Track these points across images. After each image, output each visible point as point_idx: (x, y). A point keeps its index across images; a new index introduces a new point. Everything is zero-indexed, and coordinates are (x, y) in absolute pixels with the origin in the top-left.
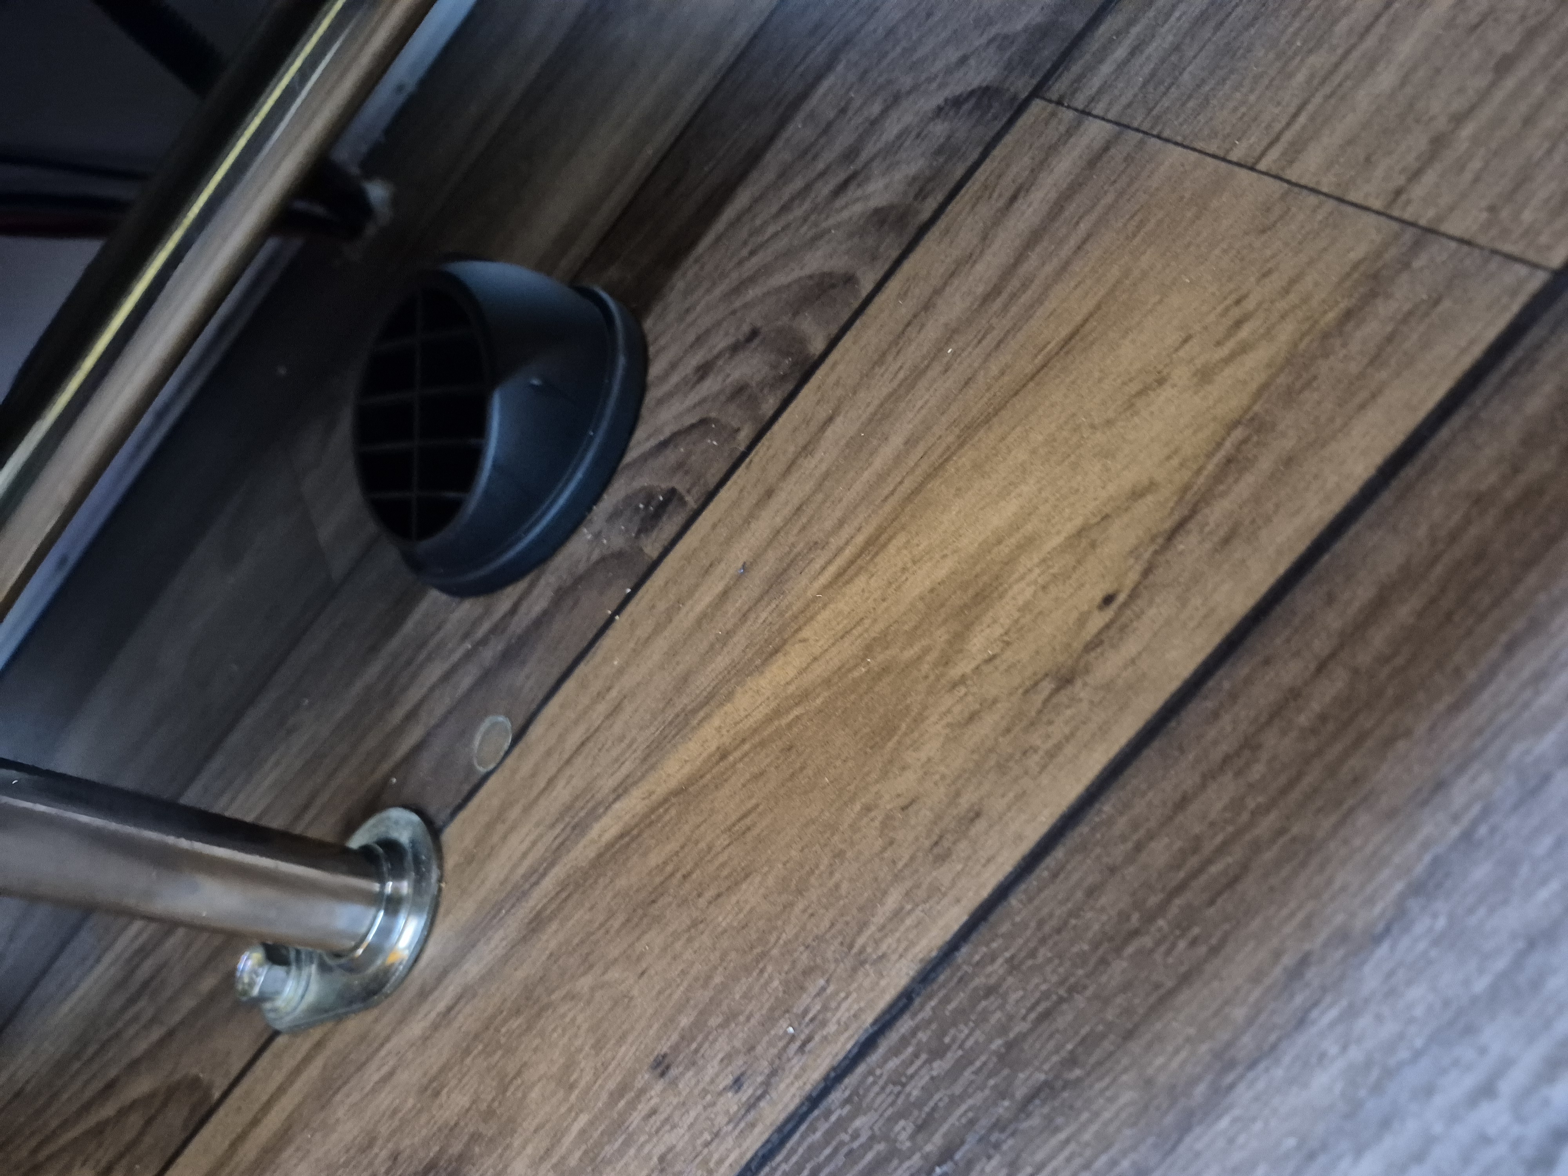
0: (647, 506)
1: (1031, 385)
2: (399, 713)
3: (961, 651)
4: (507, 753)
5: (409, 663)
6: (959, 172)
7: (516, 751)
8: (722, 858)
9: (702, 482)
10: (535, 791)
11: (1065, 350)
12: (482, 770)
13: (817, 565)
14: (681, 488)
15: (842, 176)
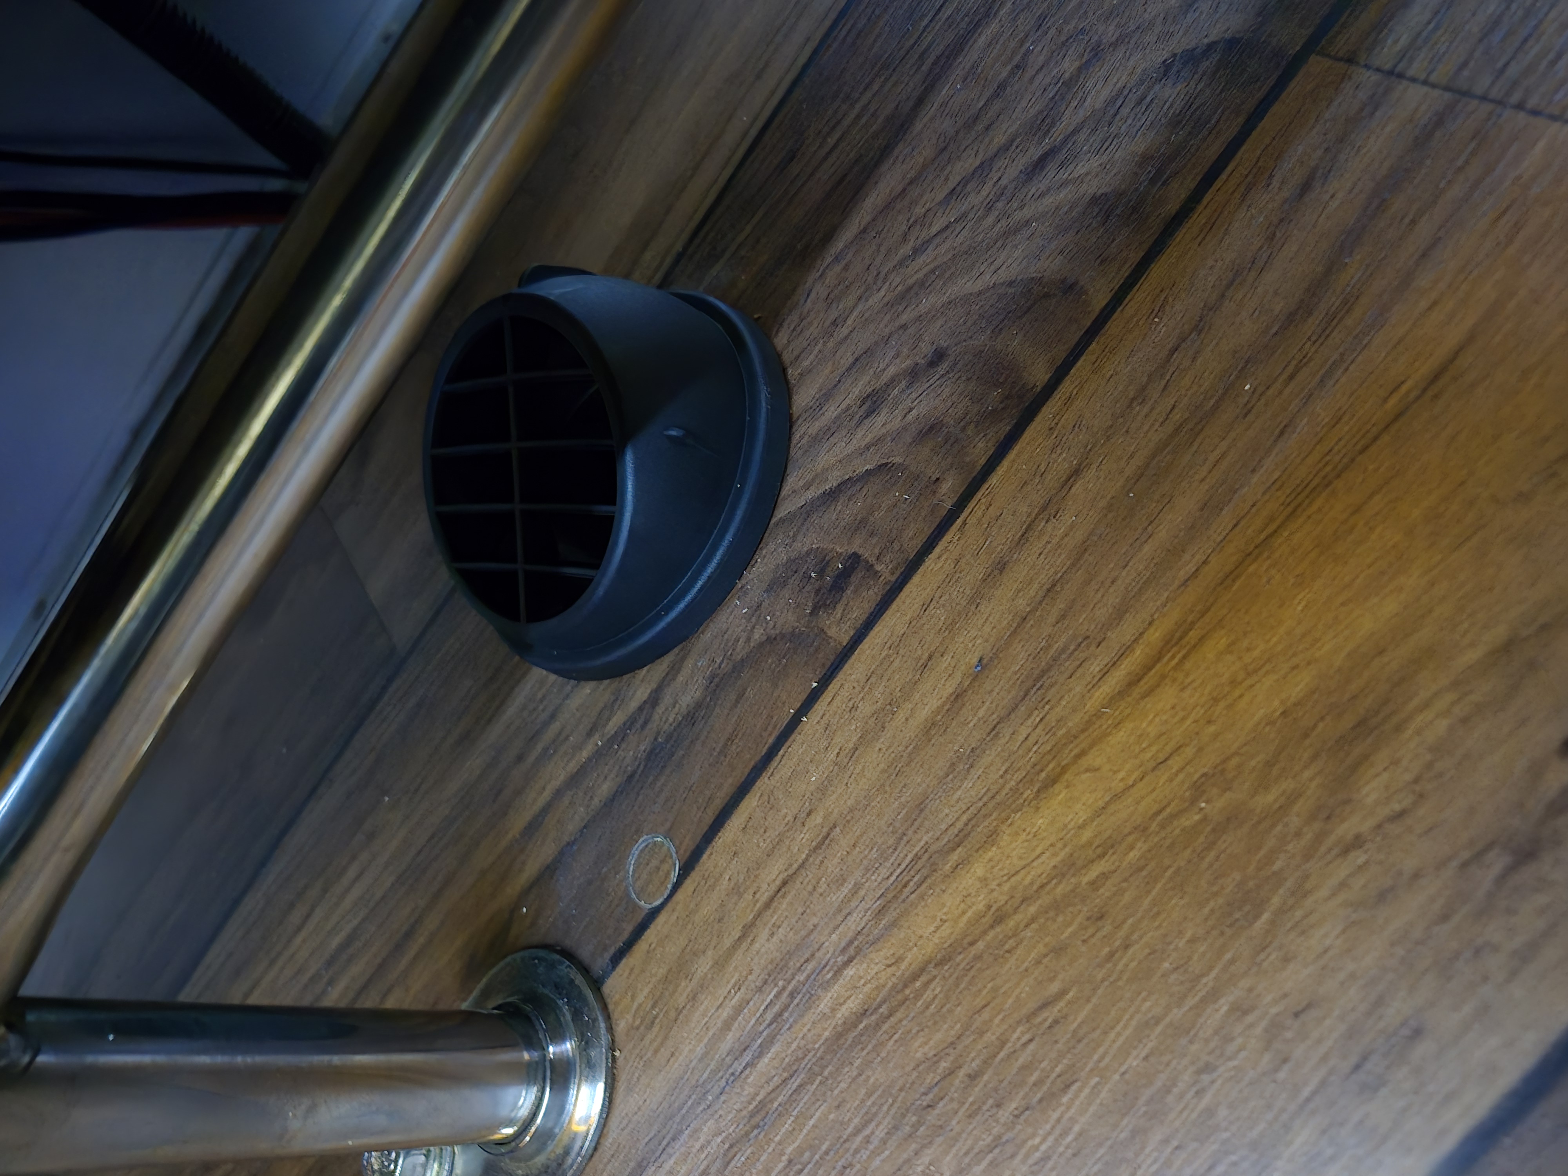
0: (821, 573)
1: (1386, 438)
2: (518, 822)
3: (1348, 801)
4: (676, 886)
5: (520, 758)
6: (1214, 150)
7: (689, 885)
8: (1023, 1058)
9: (896, 546)
10: (728, 942)
11: (1430, 393)
12: (646, 906)
13: (1095, 667)
14: (867, 554)
15: (1035, 153)
